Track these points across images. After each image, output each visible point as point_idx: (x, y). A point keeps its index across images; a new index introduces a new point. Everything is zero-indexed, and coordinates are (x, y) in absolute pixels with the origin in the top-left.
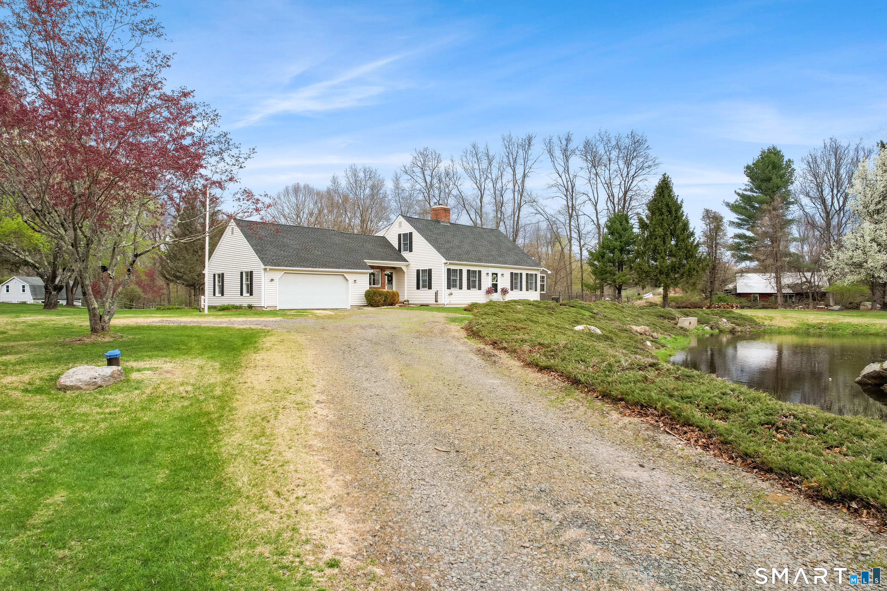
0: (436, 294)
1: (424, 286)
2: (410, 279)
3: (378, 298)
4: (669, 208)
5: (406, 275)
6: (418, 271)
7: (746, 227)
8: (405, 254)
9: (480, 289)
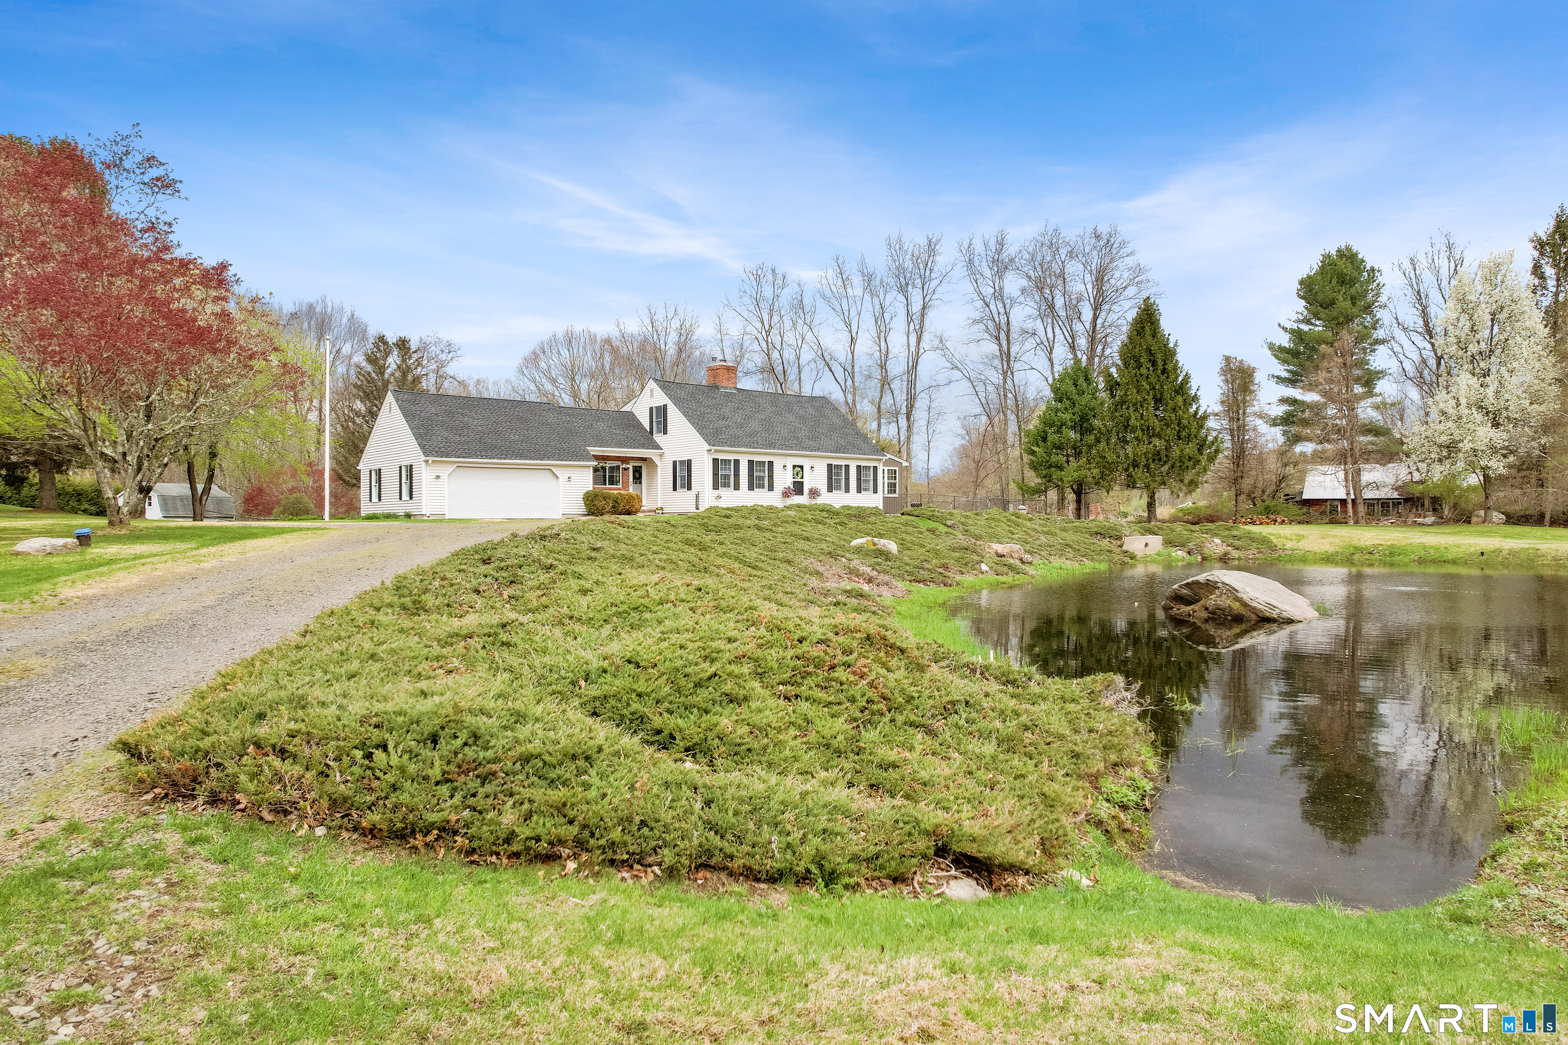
0: (697, 497)
1: (682, 486)
2: (664, 474)
3: (600, 503)
4: (1152, 355)
5: (659, 469)
6: (675, 463)
7: (1299, 385)
8: (658, 438)
9: (771, 488)
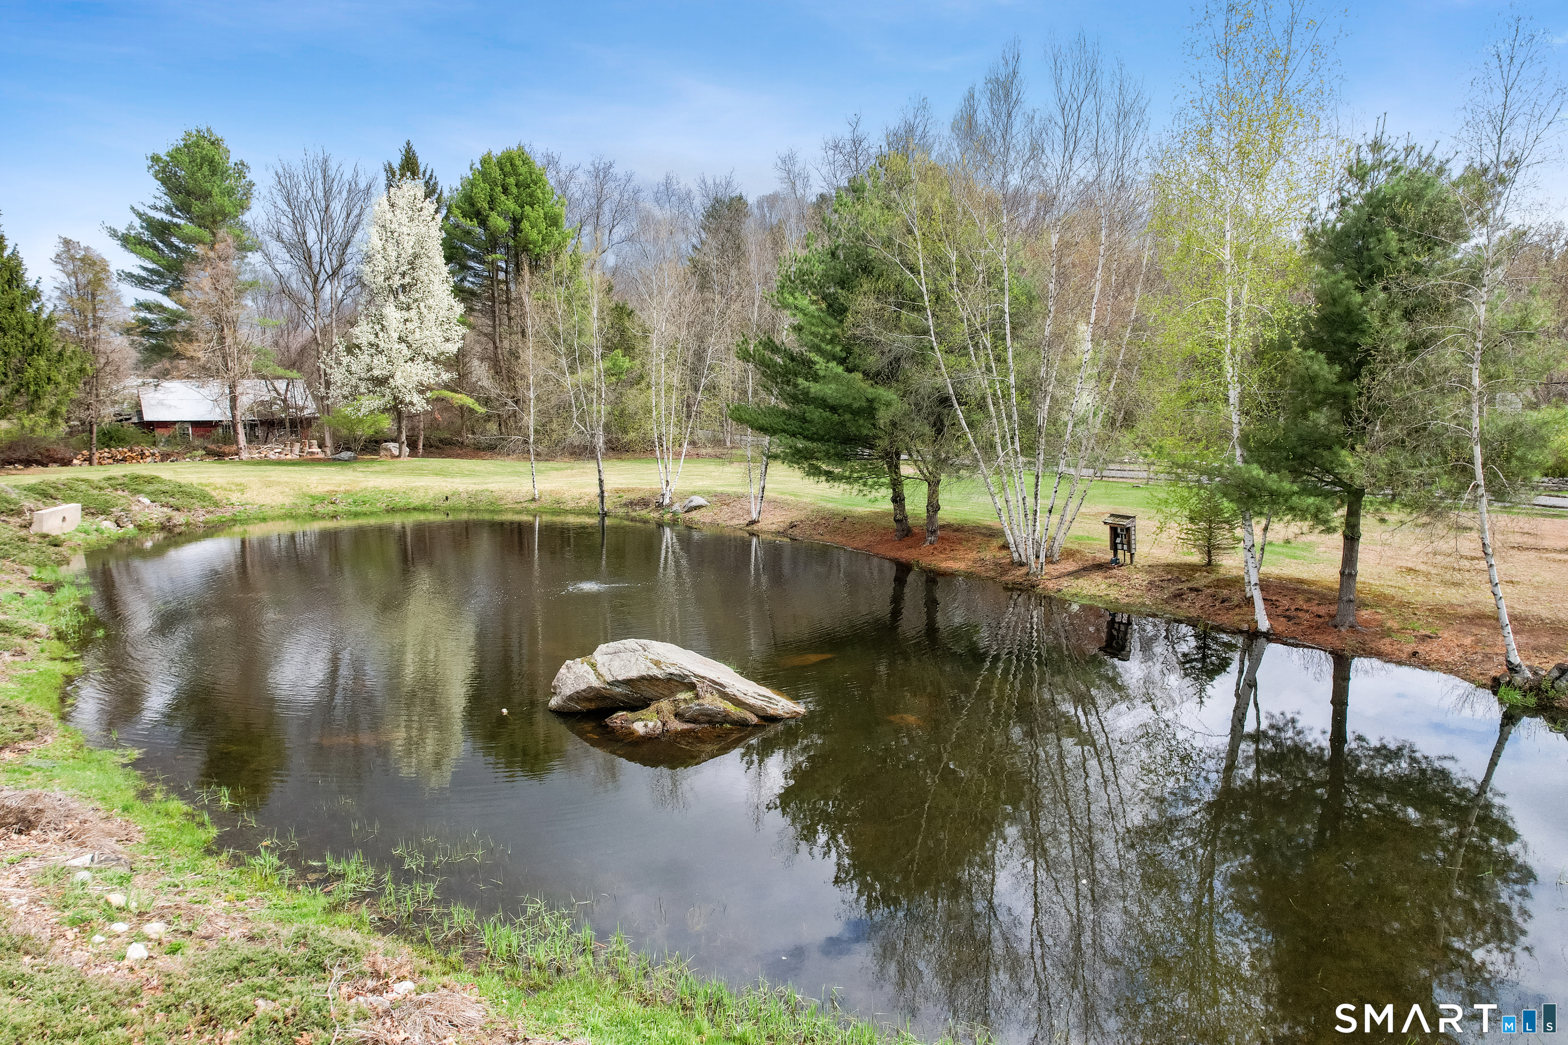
7: (162, 287)
